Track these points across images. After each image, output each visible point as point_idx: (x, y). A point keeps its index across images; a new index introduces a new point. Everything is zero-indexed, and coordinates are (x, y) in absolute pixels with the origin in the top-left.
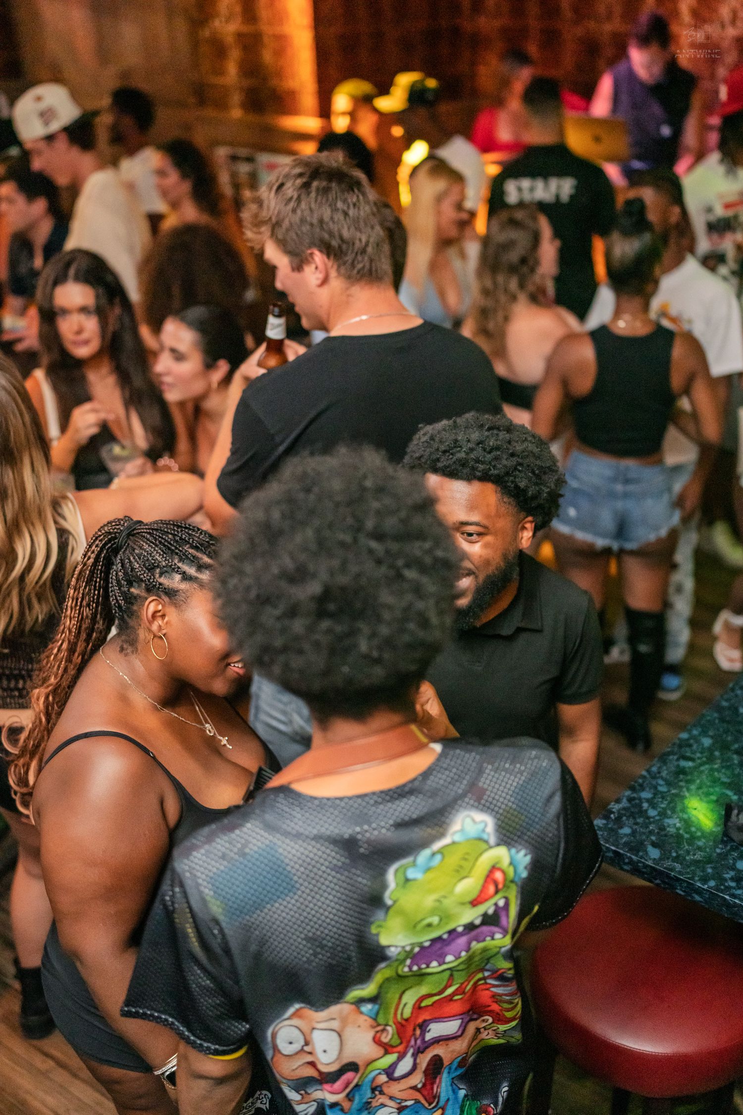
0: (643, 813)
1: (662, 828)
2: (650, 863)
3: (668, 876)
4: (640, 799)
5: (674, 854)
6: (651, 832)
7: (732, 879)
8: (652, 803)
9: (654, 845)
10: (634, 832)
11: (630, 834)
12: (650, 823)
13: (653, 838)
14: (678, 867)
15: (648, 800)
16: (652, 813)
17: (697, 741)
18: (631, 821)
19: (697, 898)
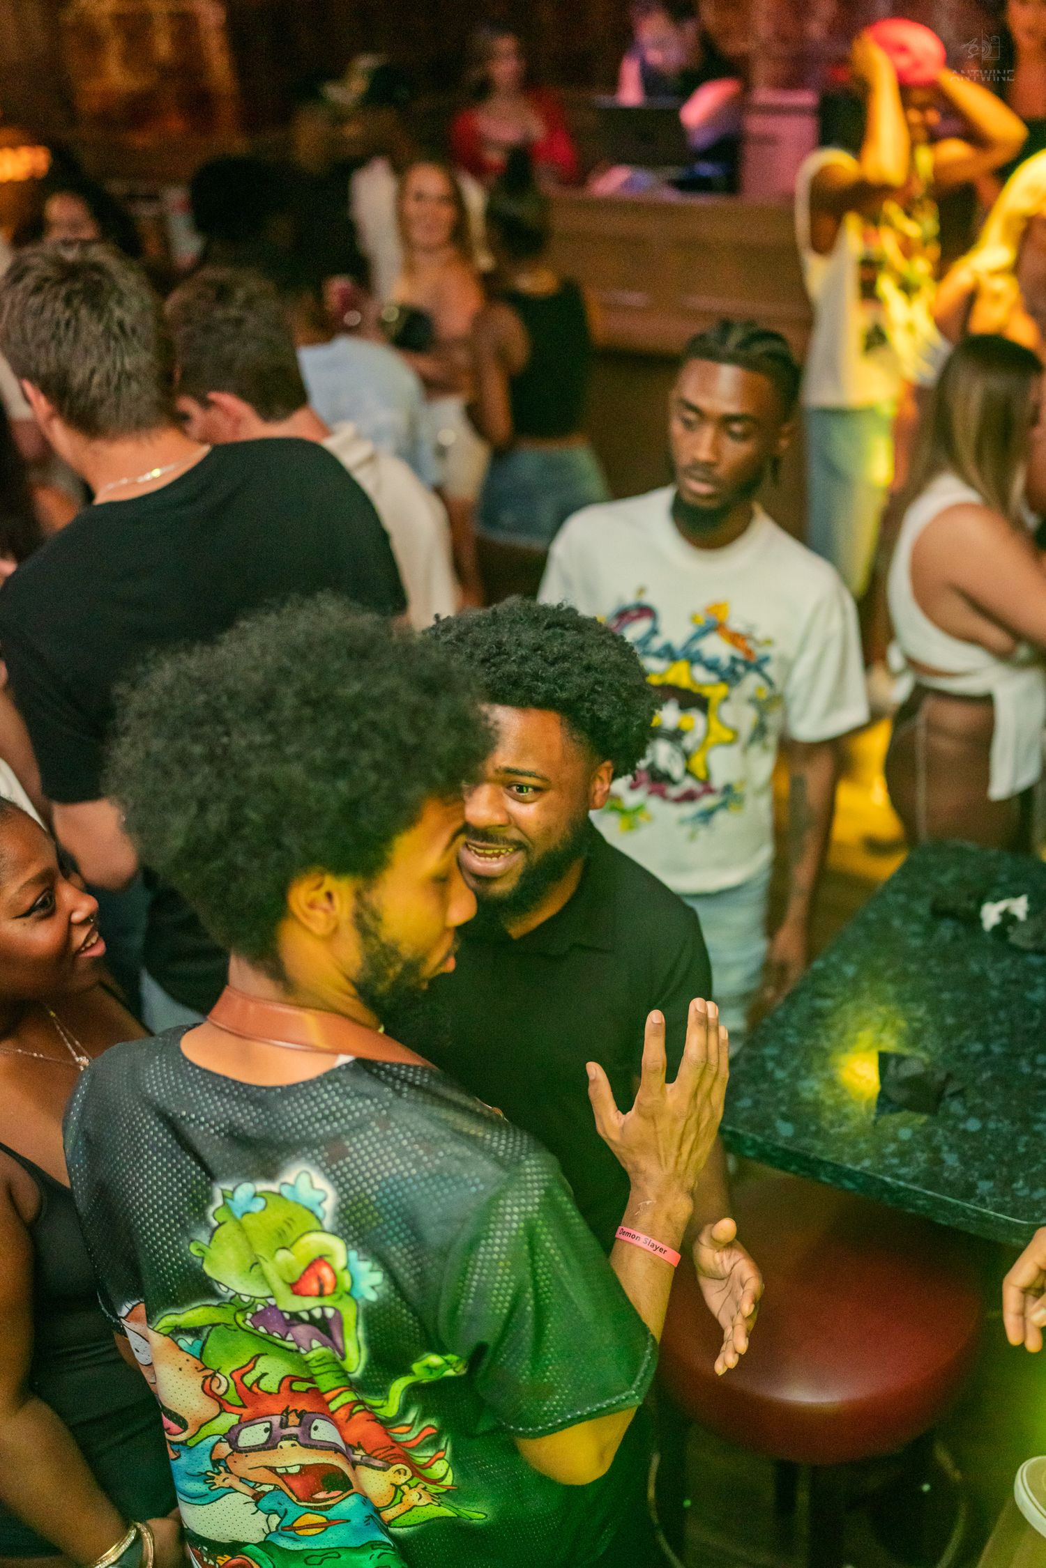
0: (767, 1076)
1: (795, 1094)
2: (780, 1143)
3: (806, 1159)
4: (763, 1058)
5: (813, 1128)
6: (781, 1101)
7: (893, 1155)
8: (780, 1063)
9: (786, 1118)
10: (756, 1104)
11: (749, 1108)
12: (778, 1089)
13: (783, 1109)
14: (819, 1145)
15: (773, 1058)
16: (780, 1074)
17: (839, 972)
18: (751, 1089)
19: (849, 1185)
